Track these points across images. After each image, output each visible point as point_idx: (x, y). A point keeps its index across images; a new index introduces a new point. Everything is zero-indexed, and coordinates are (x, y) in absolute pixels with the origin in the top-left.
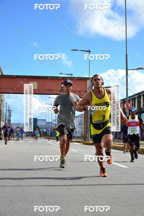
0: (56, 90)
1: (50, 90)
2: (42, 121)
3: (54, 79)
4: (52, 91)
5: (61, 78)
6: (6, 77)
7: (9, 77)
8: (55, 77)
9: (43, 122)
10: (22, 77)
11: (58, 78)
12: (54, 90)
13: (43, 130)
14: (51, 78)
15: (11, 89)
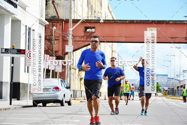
0: (180, 38)
1: (172, 38)
2: (163, 76)
3: (178, 24)
4: (175, 39)
5: (186, 22)
6: (118, 22)
7: (121, 22)
8: (179, 21)
9: (163, 78)
10: (138, 22)
11: (183, 22)
12: (177, 37)
13: (164, 88)
14: (174, 22)
15: (124, 37)
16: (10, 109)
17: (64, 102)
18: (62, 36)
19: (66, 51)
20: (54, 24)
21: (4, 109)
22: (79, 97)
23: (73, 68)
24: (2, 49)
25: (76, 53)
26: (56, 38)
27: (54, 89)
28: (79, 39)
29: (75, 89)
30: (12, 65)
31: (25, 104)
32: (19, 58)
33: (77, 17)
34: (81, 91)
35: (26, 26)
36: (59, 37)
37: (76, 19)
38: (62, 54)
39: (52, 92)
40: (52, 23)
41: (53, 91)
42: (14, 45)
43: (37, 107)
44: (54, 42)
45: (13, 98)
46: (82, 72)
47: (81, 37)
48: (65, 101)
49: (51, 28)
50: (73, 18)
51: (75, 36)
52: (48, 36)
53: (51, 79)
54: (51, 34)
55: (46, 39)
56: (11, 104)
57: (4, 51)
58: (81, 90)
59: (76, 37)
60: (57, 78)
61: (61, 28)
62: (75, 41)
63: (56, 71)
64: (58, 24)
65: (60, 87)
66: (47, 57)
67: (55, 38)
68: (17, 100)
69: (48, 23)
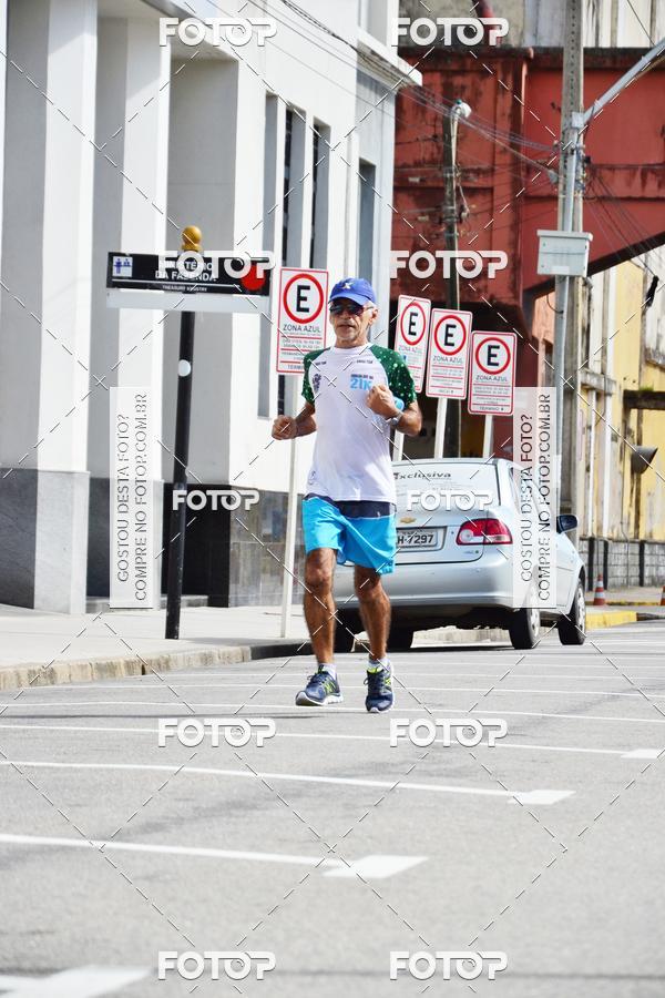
16: (168, 668)
17: (534, 619)
18: (516, 162)
19: (541, 271)
20: (458, 81)
21: (129, 666)
22: (625, 586)
23: (587, 389)
24: (111, 255)
25: (606, 282)
26: (475, 182)
27: (465, 533)
28: (629, 184)
29: (600, 528)
30: (184, 368)
31: (270, 634)
32: (226, 321)
33: (614, 32)
34: (642, 544)
35: (271, 98)
36: (492, 171)
37: (605, 43)
38: (514, 287)
39: (451, 550)
40: (447, 74)
41: (459, 542)
42: (197, 231)
43: (348, 651)
44: (462, 209)
45: (186, 592)
46: (645, 412)
47: (646, 171)
48: (543, 615)
49: (437, 107)
50: (587, 41)
51: (601, 166)
52: (417, 164)
53: (438, 463)
54: (438, 157)
55: (400, 186)
56: (172, 632)
57: (127, 272)
58: (642, 537)
59: (606, 173)
60: (479, 454)
61: (508, 111)
62: (602, 199)
63: (474, 408)
64: (487, 87)
65: (506, 516)
66: (414, 309)
67: (465, 179)
68: (211, 603)
69: (417, 78)
